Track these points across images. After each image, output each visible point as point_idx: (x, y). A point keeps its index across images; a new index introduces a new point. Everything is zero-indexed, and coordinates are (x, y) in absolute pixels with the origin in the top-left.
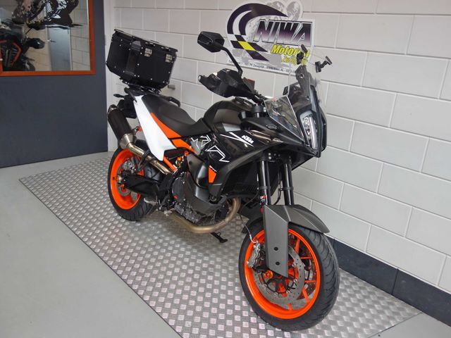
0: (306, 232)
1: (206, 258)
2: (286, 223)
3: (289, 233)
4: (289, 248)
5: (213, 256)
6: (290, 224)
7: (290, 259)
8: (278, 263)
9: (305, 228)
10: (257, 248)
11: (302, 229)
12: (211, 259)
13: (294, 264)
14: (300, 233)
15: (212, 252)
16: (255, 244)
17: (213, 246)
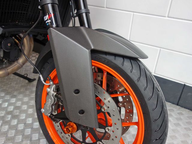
0: (118, 61)
1: (13, 100)
2: (87, 52)
3: (92, 65)
4: (95, 86)
5: (20, 96)
6: (94, 52)
7: (99, 102)
8: (82, 112)
9: (116, 55)
10: (51, 91)
11: (111, 58)
12: (18, 100)
13: (105, 109)
14: (109, 64)
15: (20, 93)
16: (49, 86)
17: (22, 86)
